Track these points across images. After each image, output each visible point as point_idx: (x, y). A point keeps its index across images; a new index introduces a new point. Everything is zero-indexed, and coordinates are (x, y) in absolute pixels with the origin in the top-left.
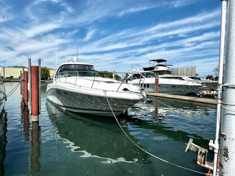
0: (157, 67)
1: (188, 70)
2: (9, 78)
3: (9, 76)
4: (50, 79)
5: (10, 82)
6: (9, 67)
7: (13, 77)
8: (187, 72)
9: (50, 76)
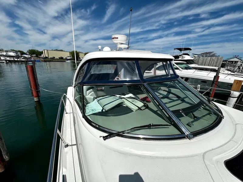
0: (183, 55)
1: (211, 60)
2: (52, 58)
3: (52, 57)
4: (80, 60)
5: (53, 61)
6: (52, 50)
7: (54, 57)
8: (210, 62)
9: (80, 58)
